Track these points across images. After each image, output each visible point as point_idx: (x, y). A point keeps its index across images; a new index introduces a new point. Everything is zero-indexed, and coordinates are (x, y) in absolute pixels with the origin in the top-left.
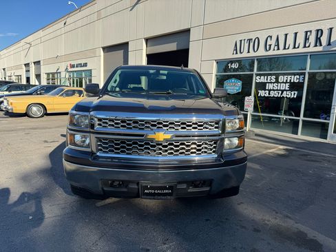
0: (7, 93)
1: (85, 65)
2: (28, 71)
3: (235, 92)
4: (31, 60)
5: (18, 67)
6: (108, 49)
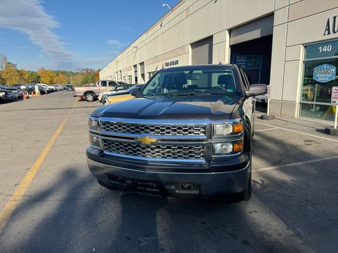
0: (114, 92)
1: (177, 62)
2: (136, 71)
3: (327, 80)
4: (138, 62)
5: (129, 69)
6: (195, 45)
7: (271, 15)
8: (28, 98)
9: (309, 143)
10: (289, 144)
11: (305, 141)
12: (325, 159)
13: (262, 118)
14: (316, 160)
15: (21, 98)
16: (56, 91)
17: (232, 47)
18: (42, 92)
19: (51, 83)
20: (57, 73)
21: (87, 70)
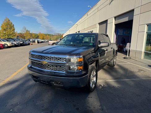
4: (77, 31)
6: (101, 24)
7: (133, 10)
8: (32, 44)
9: (140, 71)
10: (129, 71)
11: (139, 70)
12: (142, 79)
13: (125, 58)
14: (137, 79)
15: (29, 44)
16: (44, 42)
17: (116, 25)
18: (38, 42)
19: (43, 39)
20: (46, 35)
21: (58, 34)
